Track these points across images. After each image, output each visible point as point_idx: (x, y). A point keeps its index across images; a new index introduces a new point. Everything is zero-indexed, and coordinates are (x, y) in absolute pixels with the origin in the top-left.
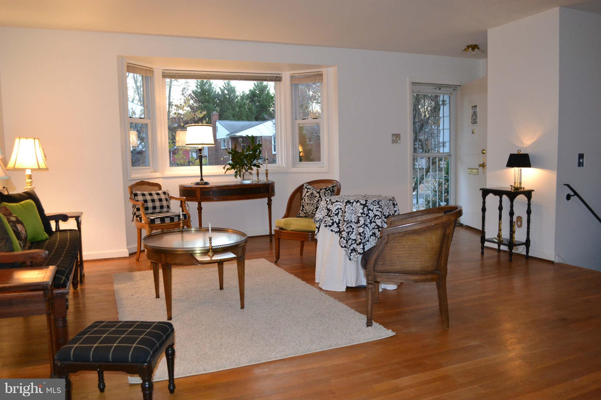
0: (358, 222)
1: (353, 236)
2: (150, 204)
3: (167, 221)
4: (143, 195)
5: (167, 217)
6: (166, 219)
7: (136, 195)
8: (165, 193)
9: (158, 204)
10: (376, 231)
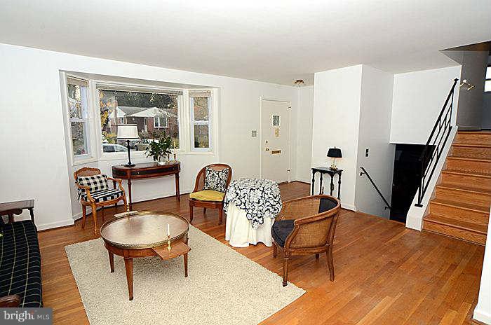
0: (259, 203)
1: (255, 212)
2: (93, 186)
3: (109, 198)
4: (87, 179)
5: (108, 196)
6: (108, 198)
7: (81, 180)
8: (104, 176)
9: (99, 185)
10: (270, 208)
